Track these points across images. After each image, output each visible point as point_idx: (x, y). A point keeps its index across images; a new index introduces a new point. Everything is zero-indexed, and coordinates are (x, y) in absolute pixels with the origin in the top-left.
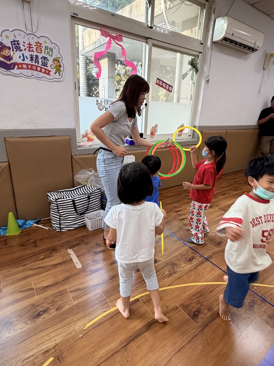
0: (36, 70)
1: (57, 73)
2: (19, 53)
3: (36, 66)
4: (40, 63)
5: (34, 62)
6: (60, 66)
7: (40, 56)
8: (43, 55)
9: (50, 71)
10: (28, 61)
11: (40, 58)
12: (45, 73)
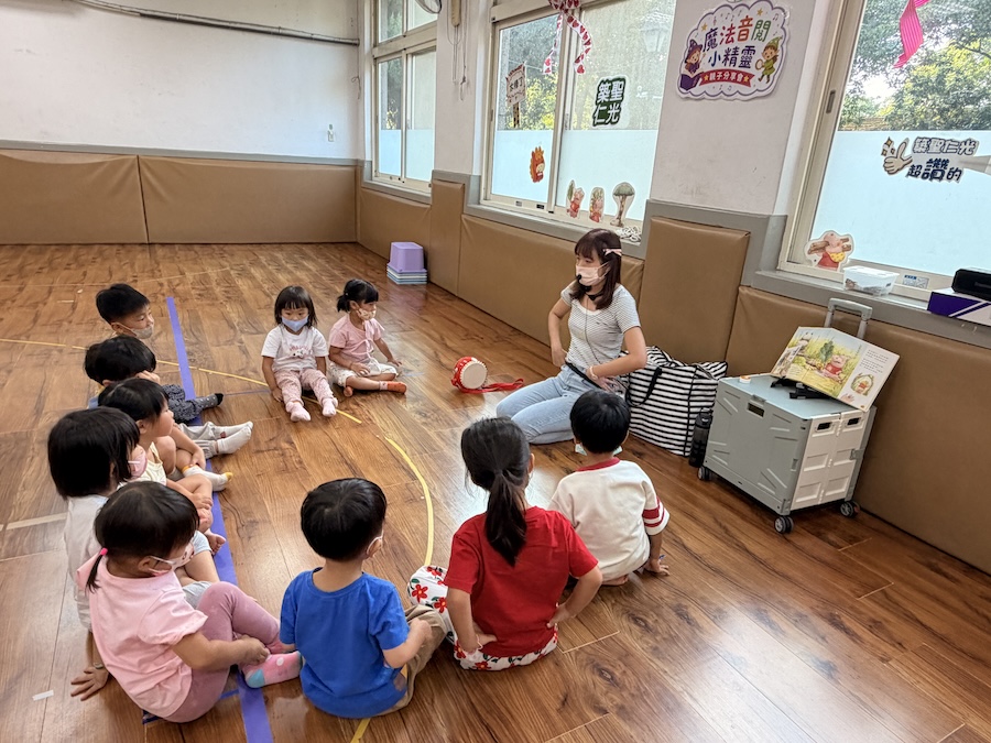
0: (729, 80)
1: (766, 76)
2: (711, 53)
3: (730, 71)
4: (739, 63)
5: (728, 62)
6: (775, 59)
7: (742, 46)
8: (749, 42)
9: (751, 76)
10: (719, 65)
11: (740, 51)
12: (742, 82)
